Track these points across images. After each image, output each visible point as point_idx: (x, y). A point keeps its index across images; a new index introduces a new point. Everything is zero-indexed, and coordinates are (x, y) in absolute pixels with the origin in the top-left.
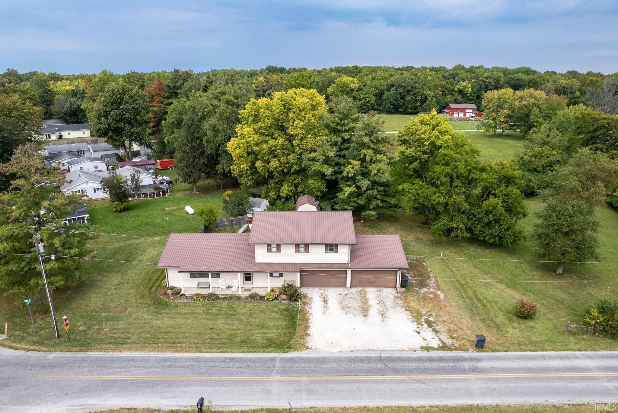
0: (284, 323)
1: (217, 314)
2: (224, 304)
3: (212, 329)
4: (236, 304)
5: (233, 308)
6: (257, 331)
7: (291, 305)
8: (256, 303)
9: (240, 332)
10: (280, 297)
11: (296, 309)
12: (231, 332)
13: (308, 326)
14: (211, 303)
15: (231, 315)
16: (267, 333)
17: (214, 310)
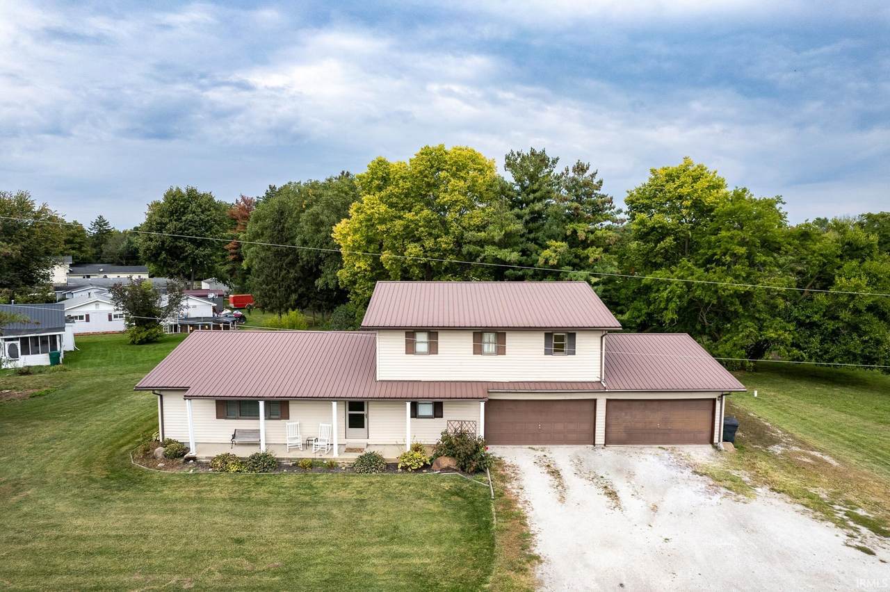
0: (457, 526)
1: (266, 503)
2: (289, 479)
3: (239, 541)
4: (322, 478)
5: (311, 487)
6: (375, 550)
7: (469, 481)
8: (376, 477)
9: (323, 550)
10: (438, 464)
11: (483, 491)
12: (296, 550)
13: (528, 535)
14: (257, 476)
15: (306, 504)
16: (407, 555)
17: (261, 493)
